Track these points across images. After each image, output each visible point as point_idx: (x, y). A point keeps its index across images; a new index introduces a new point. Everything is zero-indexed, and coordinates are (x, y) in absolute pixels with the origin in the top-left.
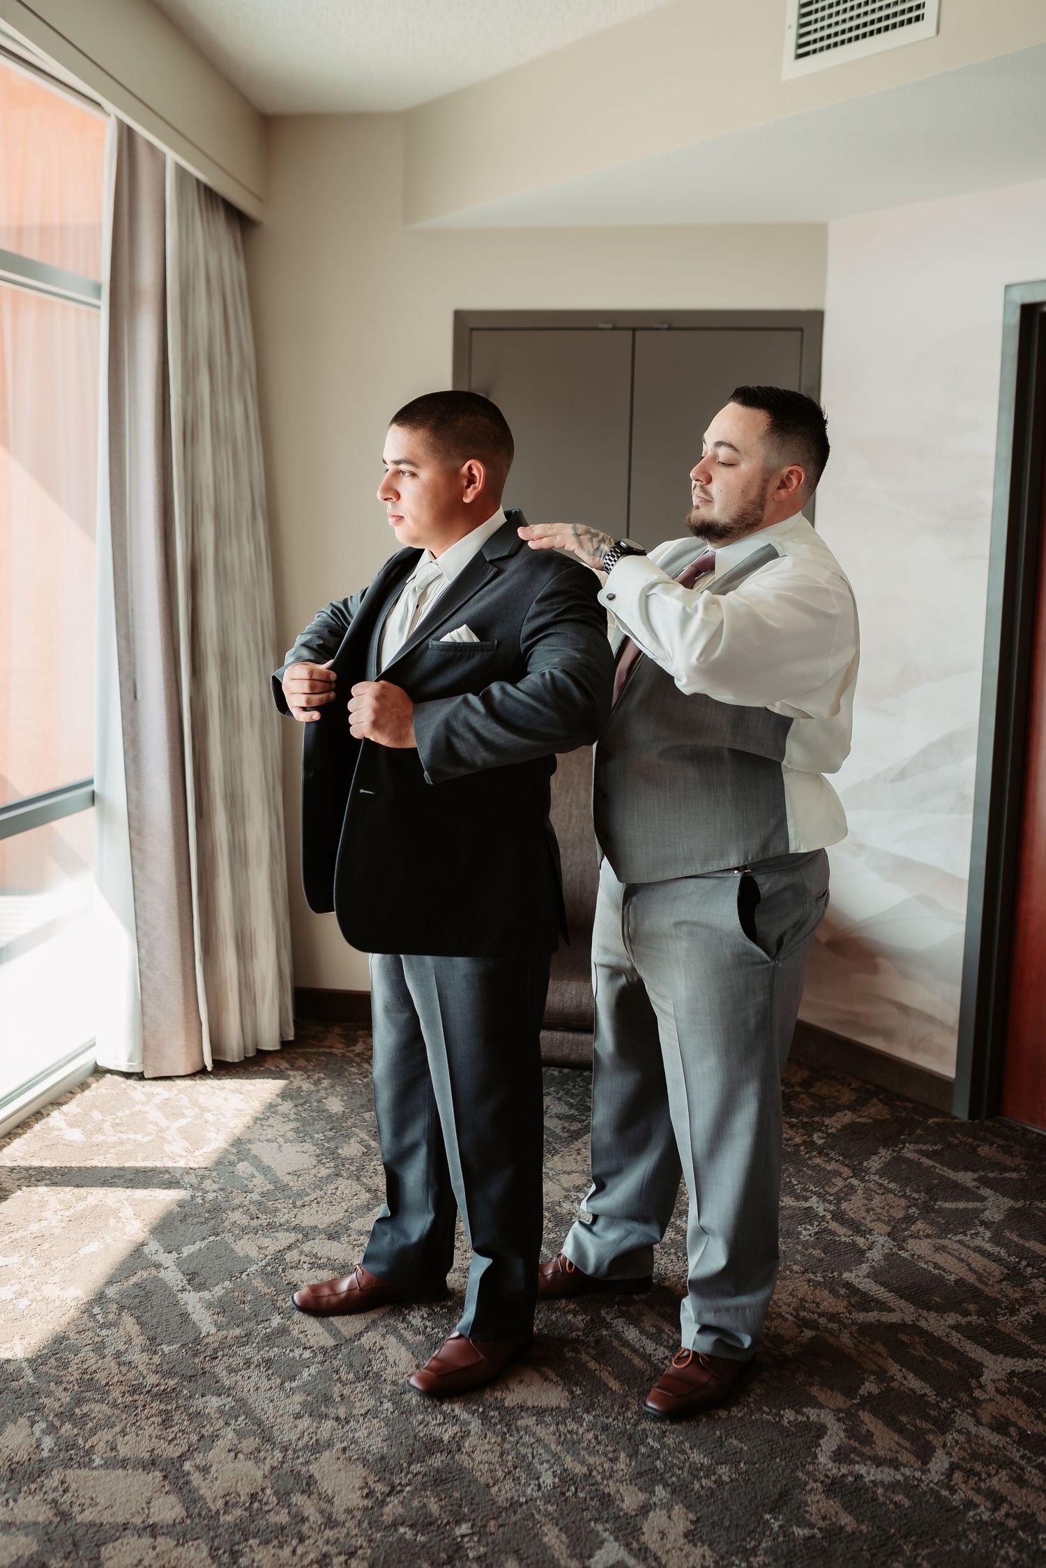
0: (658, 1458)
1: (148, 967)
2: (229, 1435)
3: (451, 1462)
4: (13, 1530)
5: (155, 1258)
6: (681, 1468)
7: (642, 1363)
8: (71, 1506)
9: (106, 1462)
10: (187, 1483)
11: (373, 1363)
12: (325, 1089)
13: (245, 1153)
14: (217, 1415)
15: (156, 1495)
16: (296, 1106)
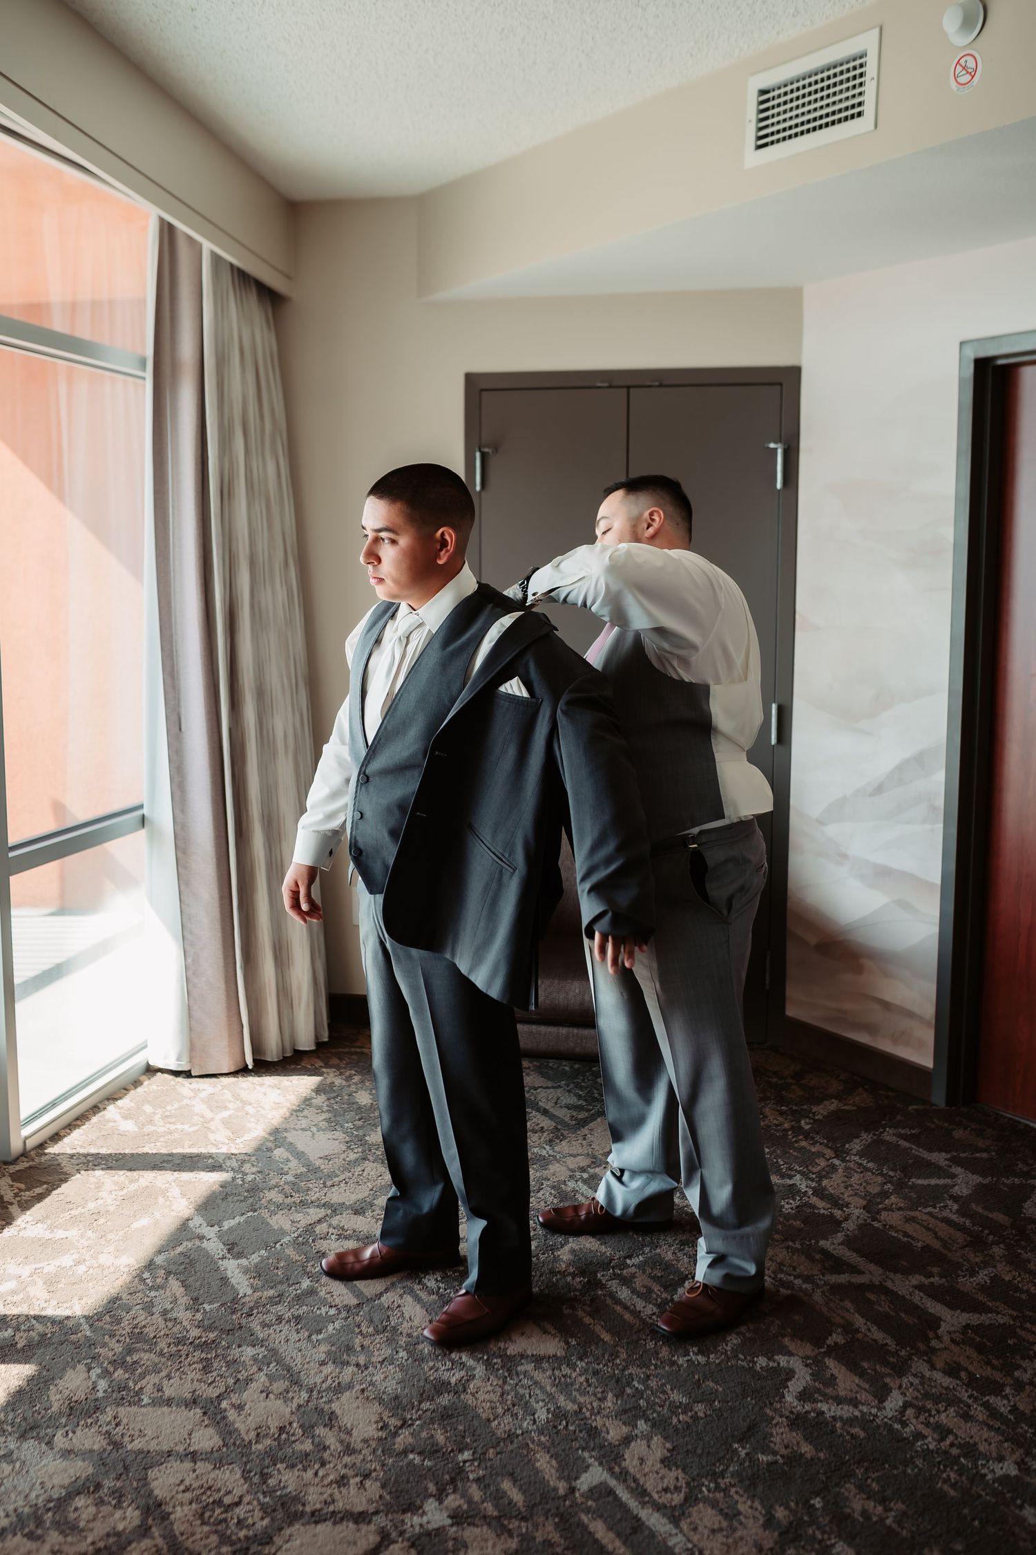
0: (642, 1397)
1: (194, 974)
2: (262, 1378)
3: (457, 1401)
4: (72, 1456)
5: (199, 1231)
6: (663, 1406)
7: (632, 1318)
8: (122, 1437)
9: (153, 1401)
10: (224, 1418)
11: (391, 1319)
12: (356, 1084)
13: (281, 1140)
14: (252, 1362)
15: (197, 1428)
16: (329, 1099)
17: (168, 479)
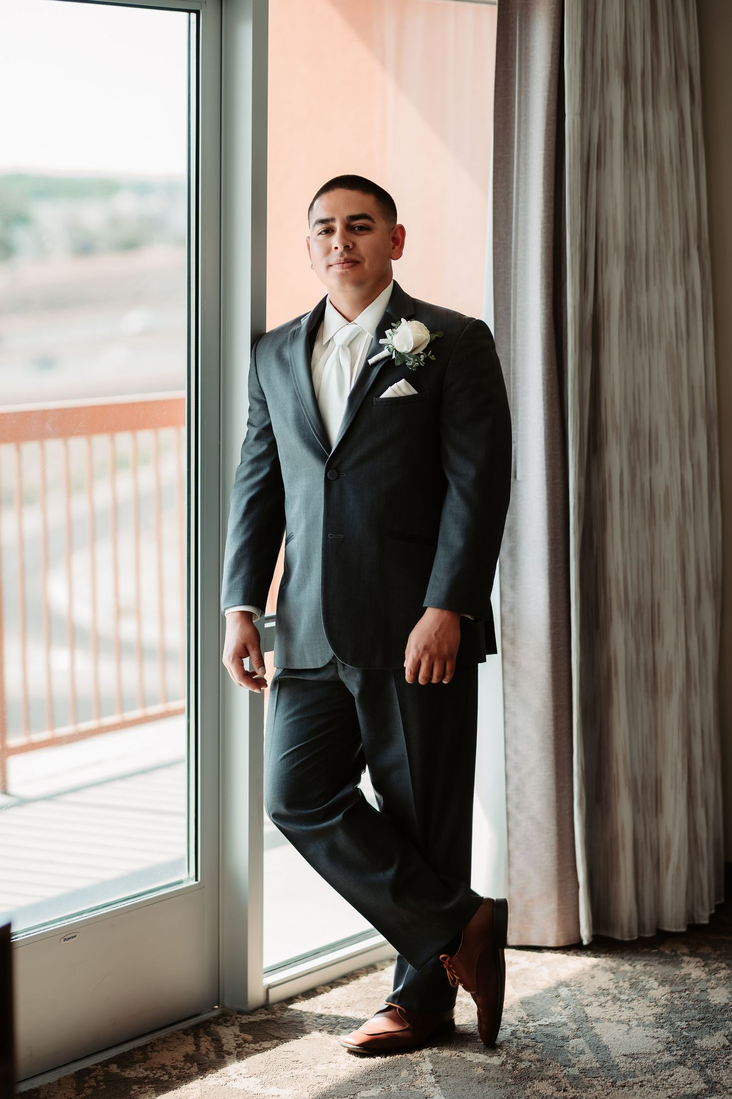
1: (515, 806)
12: (719, 979)
13: (586, 1030)
17: (513, 142)
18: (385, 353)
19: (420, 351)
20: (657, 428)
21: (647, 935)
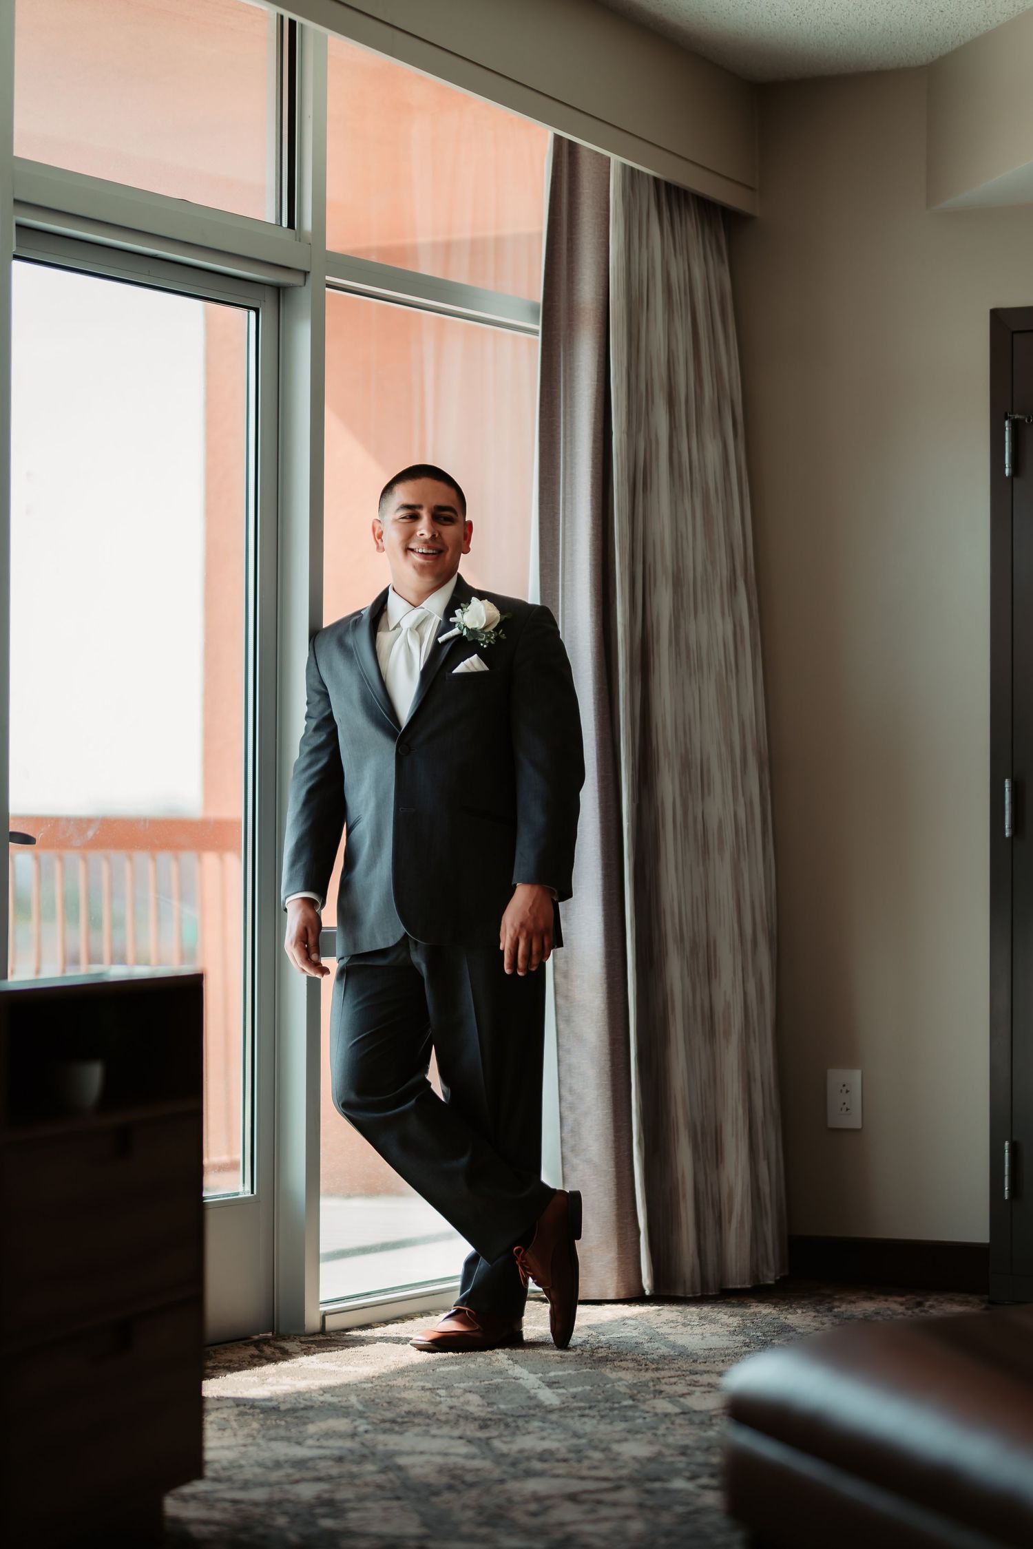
12: (792, 1313)
13: (659, 1339)
16: (744, 1320)
17: (559, 463)
18: (455, 632)
19: (490, 629)
20: (709, 759)
21: (710, 1294)
